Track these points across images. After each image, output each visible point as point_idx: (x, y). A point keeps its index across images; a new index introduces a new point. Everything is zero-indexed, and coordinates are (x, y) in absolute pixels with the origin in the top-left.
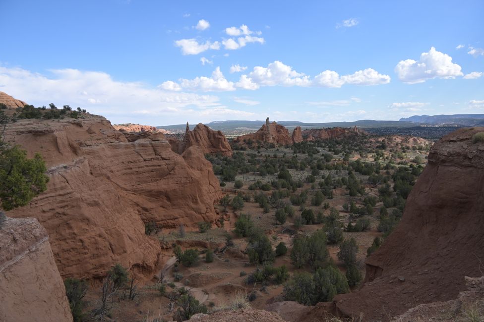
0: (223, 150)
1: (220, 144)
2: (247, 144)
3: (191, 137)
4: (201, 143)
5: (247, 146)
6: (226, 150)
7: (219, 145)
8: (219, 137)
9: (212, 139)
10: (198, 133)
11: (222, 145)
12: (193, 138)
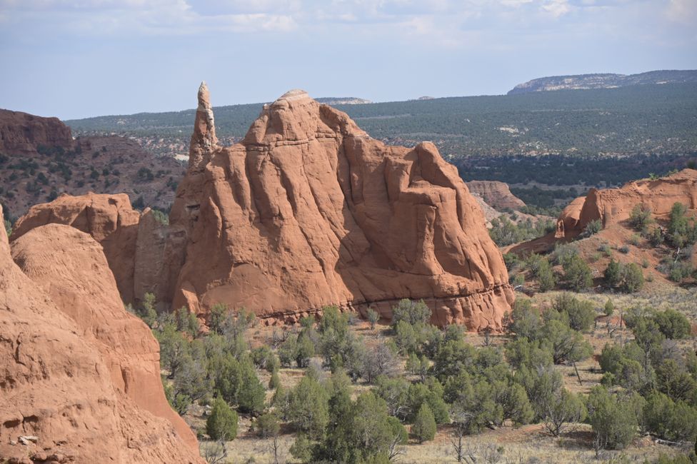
0: (450, 281)
1: (429, 246)
2: (653, 243)
3: (223, 188)
4: (291, 233)
5: (649, 256)
6: (471, 285)
7: (420, 252)
8: (425, 189)
9: (372, 205)
10: (277, 163)
11: (438, 252)
12: (239, 198)
